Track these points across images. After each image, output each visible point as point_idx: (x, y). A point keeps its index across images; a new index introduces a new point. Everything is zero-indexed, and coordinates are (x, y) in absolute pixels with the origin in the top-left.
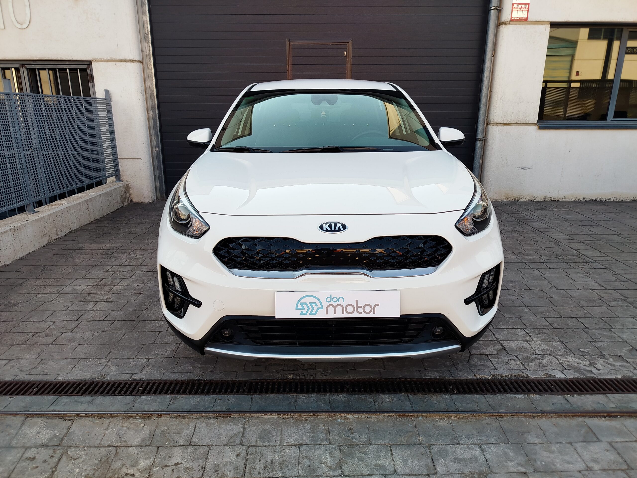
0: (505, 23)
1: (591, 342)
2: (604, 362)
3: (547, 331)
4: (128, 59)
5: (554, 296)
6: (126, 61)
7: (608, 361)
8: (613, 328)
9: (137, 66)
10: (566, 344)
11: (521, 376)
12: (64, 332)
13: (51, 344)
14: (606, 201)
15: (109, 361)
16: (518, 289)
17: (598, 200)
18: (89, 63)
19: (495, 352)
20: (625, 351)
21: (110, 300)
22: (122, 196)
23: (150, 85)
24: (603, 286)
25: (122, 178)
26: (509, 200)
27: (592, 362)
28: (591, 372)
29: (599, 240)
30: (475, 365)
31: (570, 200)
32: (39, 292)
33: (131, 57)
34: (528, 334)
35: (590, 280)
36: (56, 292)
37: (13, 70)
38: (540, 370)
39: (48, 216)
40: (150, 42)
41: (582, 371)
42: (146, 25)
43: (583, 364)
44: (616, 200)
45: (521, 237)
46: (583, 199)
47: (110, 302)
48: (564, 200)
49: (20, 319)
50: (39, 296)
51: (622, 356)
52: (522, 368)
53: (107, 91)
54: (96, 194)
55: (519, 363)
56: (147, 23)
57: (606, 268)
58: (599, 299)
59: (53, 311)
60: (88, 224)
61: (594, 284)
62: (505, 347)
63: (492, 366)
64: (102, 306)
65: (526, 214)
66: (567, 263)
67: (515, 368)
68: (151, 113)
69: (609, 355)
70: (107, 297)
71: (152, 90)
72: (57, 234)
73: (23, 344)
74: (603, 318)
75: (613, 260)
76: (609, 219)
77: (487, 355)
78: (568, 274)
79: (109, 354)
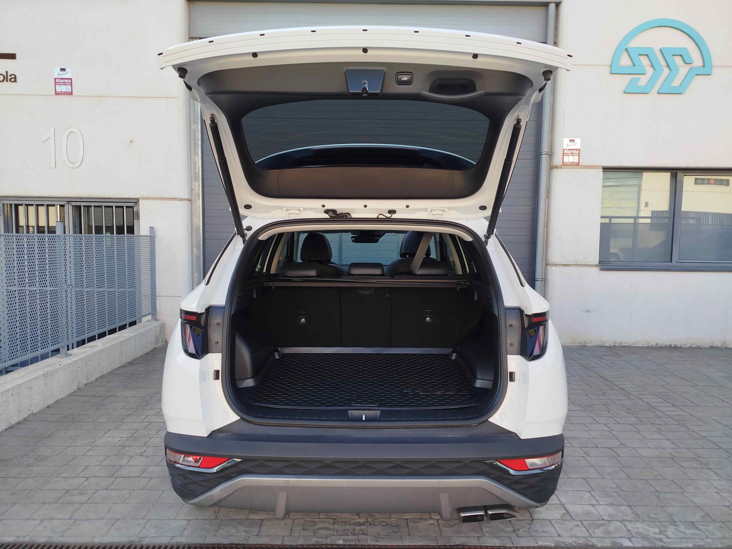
0: (556, 167)
1: (661, 507)
2: (675, 529)
3: (615, 494)
4: (177, 197)
5: (622, 455)
6: (175, 199)
7: (679, 529)
8: (685, 492)
9: (186, 204)
10: (634, 509)
11: (586, 544)
12: (99, 490)
13: (86, 503)
14: (681, 347)
15: (147, 523)
16: (584, 446)
17: (673, 346)
18: (136, 201)
19: (559, 517)
20: (697, 517)
21: (145, 454)
22: (157, 336)
23: (197, 222)
24: (676, 445)
25: (158, 317)
26: (575, 344)
27: (662, 529)
28: (661, 540)
29: (673, 392)
30: (536, 532)
31: (642, 346)
32: (70, 445)
33: (181, 196)
34: (594, 497)
35: (662, 437)
36: (88, 445)
37: (58, 206)
38: (606, 538)
39: (81, 359)
40: (201, 181)
41: (652, 539)
42: (197, 165)
43: (652, 531)
44: (692, 346)
45: (588, 387)
46: (656, 344)
47: (147, 457)
48: (635, 345)
49: (51, 474)
50: (70, 449)
51: (695, 523)
52: (587, 535)
53: (152, 228)
54: (131, 335)
55: (584, 529)
56: (199, 163)
57: (679, 424)
58: (672, 458)
59: (85, 466)
60: (119, 368)
61: (666, 441)
62: (570, 511)
63: (556, 532)
64: (138, 461)
65: (594, 361)
66: (637, 418)
67: (579, 534)
68: (195, 250)
69: (680, 521)
70: (143, 450)
71: (198, 228)
72: (87, 380)
73: (56, 503)
74: (675, 481)
75: (688, 415)
76: (685, 368)
77: (550, 521)
78: (638, 431)
79: (147, 514)
